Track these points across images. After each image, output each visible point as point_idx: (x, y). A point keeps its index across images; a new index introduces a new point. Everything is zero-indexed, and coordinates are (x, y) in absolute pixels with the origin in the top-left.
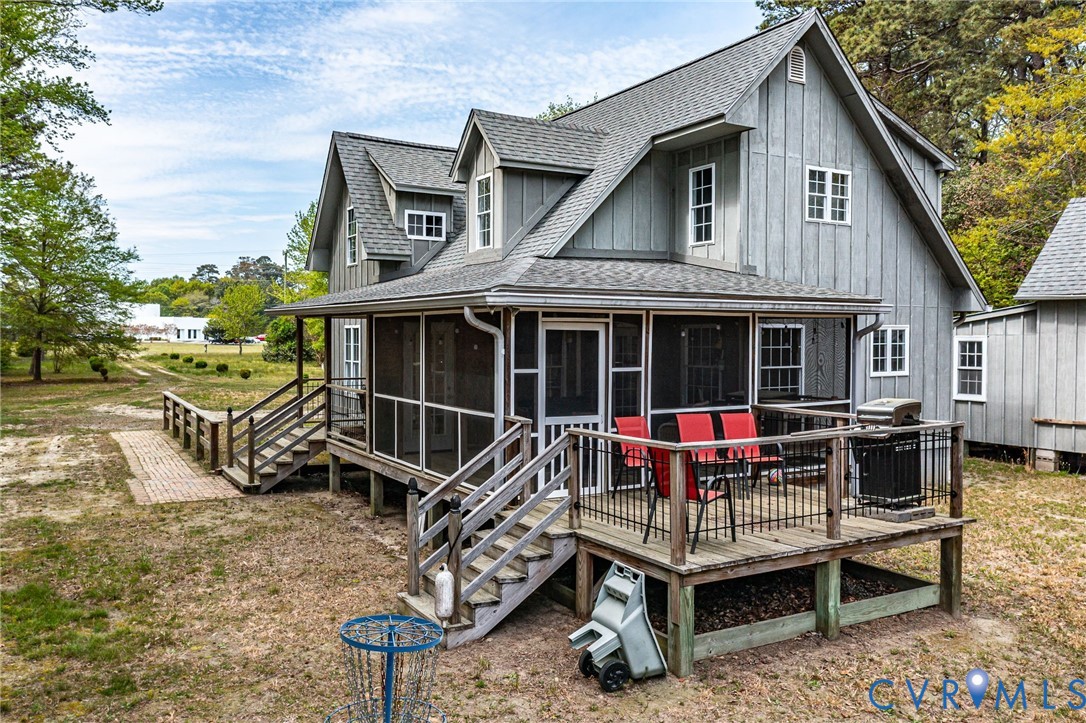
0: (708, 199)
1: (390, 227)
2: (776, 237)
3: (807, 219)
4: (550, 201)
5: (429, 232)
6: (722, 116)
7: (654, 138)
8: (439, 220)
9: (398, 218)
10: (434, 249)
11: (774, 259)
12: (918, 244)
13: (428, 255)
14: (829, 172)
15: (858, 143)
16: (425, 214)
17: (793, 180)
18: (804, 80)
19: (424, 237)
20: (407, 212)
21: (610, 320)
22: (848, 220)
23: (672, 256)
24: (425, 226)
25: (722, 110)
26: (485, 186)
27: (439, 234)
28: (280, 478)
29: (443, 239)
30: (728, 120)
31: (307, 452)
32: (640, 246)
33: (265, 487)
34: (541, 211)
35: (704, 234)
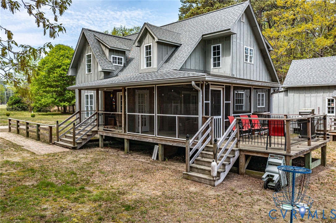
0: (219, 54)
1: (107, 61)
2: (238, 66)
3: (245, 61)
4: (170, 53)
5: (119, 63)
6: (230, 29)
7: (203, 35)
8: (121, 59)
9: (109, 58)
10: (120, 69)
11: (238, 73)
12: (266, 70)
13: (118, 70)
14: (249, 48)
15: (255, 41)
16: (117, 57)
17: (242, 50)
18: (244, 21)
19: (117, 64)
20: (112, 56)
21: (224, 87)
22: (253, 63)
23: (206, 71)
24: (117, 61)
26: (149, 48)
27: (121, 64)
28: (83, 144)
29: (123, 65)
30: (231, 31)
31: (91, 135)
32: (197, 68)
33: (79, 146)
34: (167, 56)
35: (217, 65)
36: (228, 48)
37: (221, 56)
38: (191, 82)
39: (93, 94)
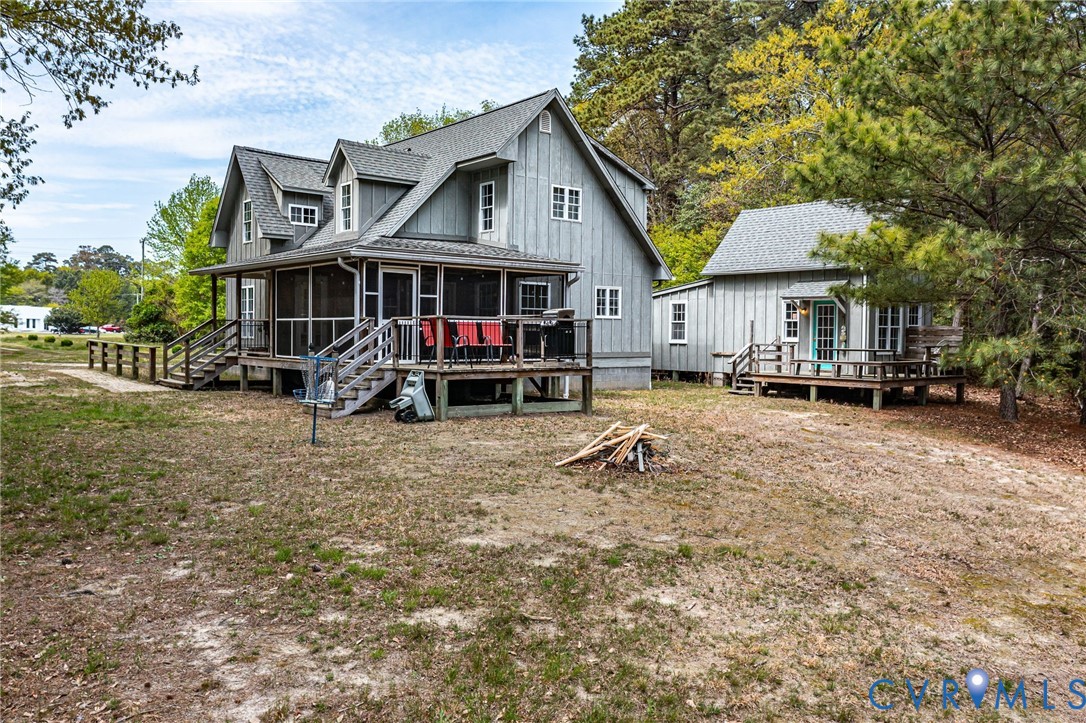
0: (490, 204)
1: (278, 215)
2: (531, 228)
3: (552, 217)
4: (391, 200)
5: (306, 220)
6: (494, 153)
7: (457, 164)
8: (313, 212)
9: (284, 209)
10: (309, 232)
11: (531, 241)
12: (628, 235)
13: (305, 236)
14: (567, 189)
15: (587, 170)
16: (303, 207)
17: (543, 193)
18: (550, 132)
19: (302, 224)
20: (290, 205)
21: (419, 269)
22: (580, 220)
23: (470, 240)
24: (303, 216)
25: (495, 150)
26: (347, 190)
27: (313, 221)
28: (206, 380)
29: (316, 225)
30: (498, 156)
31: (224, 364)
32: (449, 232)
33: (197, 386)
34: (384, 208)
35: (488, 225)
36: (503, 192)
37: (493, 206)
38: (336, 260)
39: (253, 286)
